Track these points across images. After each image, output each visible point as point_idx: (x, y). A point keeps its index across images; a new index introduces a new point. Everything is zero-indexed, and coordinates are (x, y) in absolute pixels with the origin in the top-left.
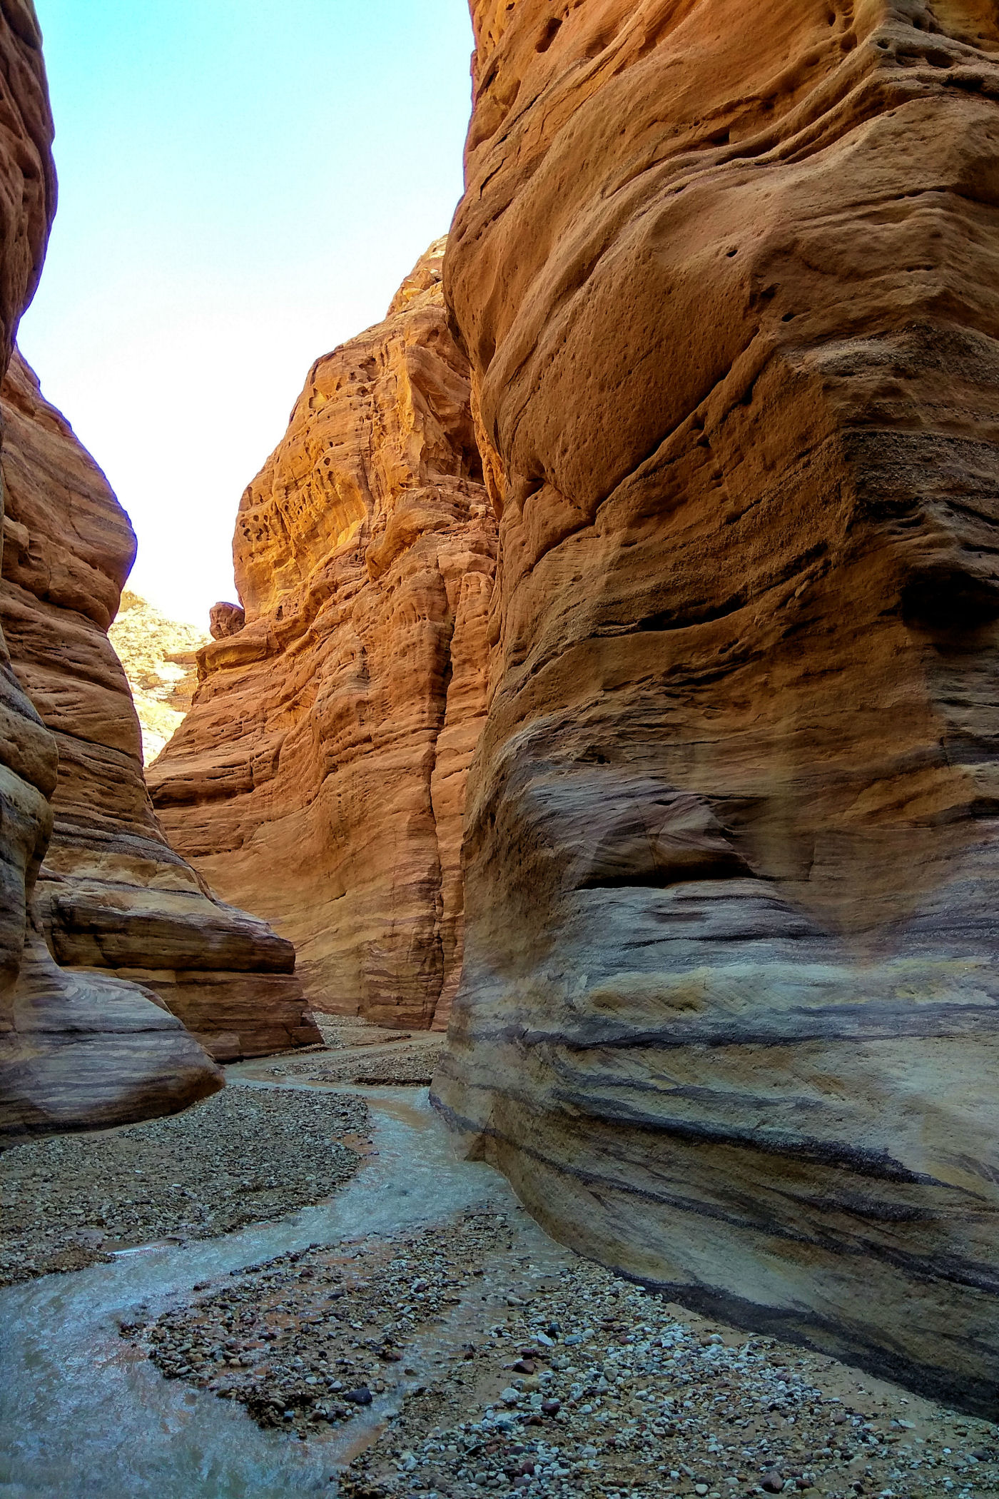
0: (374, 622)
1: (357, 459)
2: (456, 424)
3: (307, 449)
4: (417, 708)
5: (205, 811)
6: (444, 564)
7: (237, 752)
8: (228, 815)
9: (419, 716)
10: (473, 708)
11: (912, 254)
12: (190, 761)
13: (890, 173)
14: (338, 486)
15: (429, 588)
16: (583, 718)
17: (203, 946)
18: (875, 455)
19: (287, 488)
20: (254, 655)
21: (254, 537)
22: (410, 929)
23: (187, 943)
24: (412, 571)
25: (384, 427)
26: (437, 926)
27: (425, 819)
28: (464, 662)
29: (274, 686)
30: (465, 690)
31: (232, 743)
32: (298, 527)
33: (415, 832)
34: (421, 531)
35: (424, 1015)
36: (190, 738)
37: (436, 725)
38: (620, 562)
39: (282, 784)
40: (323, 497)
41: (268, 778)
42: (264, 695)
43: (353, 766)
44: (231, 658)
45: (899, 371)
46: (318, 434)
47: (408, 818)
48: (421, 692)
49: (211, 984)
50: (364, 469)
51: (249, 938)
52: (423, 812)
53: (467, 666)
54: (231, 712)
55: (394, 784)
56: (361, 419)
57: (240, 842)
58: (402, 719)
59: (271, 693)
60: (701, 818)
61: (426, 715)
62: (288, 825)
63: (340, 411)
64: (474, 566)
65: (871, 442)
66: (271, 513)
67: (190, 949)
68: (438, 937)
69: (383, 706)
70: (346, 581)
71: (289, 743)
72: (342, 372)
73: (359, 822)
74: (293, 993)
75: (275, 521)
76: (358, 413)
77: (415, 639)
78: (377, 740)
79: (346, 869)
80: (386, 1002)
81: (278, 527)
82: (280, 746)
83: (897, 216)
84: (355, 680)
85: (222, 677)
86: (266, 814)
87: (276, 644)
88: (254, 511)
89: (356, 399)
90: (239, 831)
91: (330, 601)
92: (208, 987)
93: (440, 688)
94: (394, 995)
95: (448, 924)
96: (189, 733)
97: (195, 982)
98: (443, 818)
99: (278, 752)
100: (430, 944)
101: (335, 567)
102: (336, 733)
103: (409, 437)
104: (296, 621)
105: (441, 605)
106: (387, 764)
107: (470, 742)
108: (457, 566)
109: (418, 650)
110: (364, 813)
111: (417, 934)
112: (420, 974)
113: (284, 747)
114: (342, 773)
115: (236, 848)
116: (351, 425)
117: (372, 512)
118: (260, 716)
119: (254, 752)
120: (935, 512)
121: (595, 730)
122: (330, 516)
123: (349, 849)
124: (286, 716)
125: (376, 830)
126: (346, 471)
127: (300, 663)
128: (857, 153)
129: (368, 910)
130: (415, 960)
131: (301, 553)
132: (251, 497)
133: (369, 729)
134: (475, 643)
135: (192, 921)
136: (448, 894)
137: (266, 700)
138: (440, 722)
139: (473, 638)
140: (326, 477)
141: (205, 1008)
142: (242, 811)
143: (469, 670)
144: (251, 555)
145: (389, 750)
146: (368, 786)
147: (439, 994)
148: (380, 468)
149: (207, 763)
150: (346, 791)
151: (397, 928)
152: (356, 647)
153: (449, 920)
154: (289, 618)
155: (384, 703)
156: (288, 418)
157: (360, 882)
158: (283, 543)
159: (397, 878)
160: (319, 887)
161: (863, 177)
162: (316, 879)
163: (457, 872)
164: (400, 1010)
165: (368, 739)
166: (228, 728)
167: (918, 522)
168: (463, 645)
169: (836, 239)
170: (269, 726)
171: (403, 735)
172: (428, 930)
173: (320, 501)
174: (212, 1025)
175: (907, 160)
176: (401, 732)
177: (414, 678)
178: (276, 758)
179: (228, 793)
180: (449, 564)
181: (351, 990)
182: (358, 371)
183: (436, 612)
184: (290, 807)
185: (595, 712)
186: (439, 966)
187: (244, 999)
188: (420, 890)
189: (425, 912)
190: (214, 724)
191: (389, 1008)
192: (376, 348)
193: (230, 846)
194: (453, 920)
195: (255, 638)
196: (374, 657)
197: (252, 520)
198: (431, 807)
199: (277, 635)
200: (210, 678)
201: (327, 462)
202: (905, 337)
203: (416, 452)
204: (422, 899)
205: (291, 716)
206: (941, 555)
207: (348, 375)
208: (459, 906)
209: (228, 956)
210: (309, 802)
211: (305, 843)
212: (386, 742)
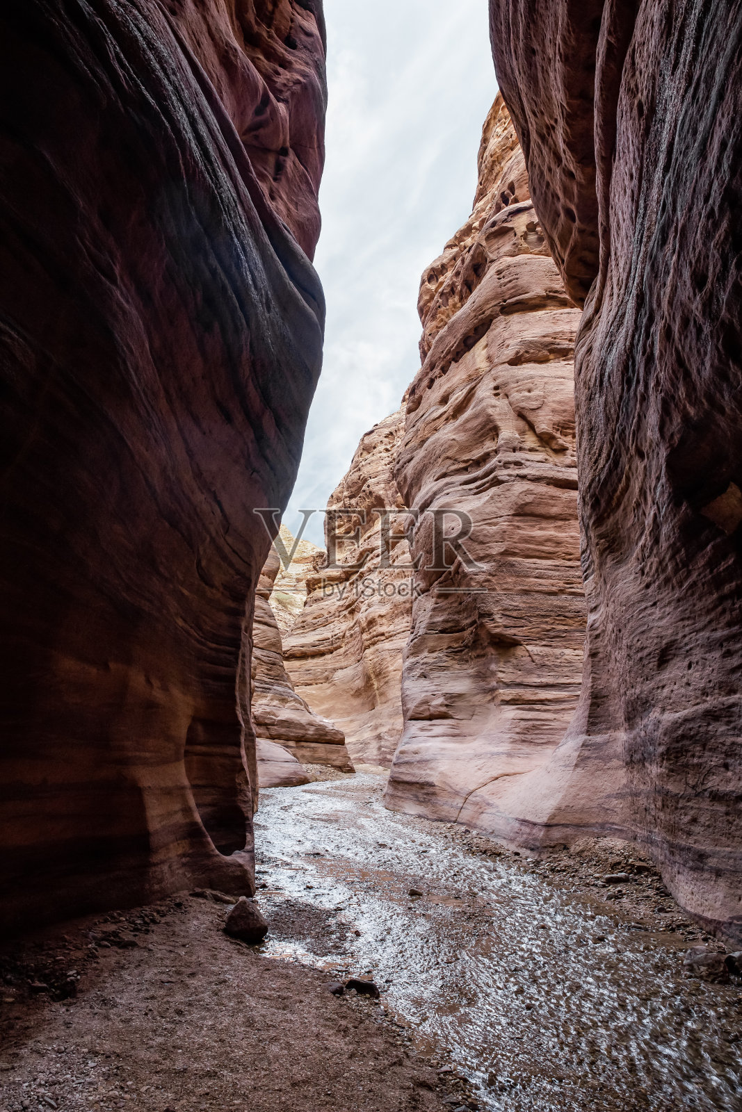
0: (387, 574)
3: (358, 479)
4: (405, 620)
5: (310, 663)
7: (325, 633)
8: (321, 665)
11: (497, 538)
12: (303, 637)
13: (495, 509)
14: (373, 498)
16: (422, 662)
17: (306, 732)
18: (483, 599)
19: (350, 497)
20: (333, 582)
23: (300, 731)
29: (343, 599)
31: (323, 628)
36: (303, 625)
38: (434, 609)
39: (346, 651)
41: (340, 647)
42: (338, 604)
43: (377, 647)
44: (323, 583)
45: (490, 574)
46: (364, 472)
54: (322, 612)
55: (393, 657)
57: (327, 679)
58: (398, 625)
59: (341, 603)
60: (440, 700)
62: (349, 672)
65: (482, 596)
67: (301, 733)
69: (390, 617)
70: (376, 548)
73: (379, 674)
74: (344, 753)
76: (384, 462)
77: (404, 587)
78: (386, 635)
79: (374, 696)
82: (346, 631)
83: (495, 524)
85: (318, 594)
86: (339, 665)
87: (344, 577)
88: (334, 507)
90: (326, 673)
92: (309, 749)
96: (303, 622)
99: (344, 634)
101: (372, 540)
102: (369, 630)
106: (391, 647)
110: (381, 670)
113: (348, 631)
114: (372, 649)
115: (325, 682)
118: (336, 614)
119: (334, 633)
120: (497, 617)
121: (424, 666)
125: (387, 679)
126: (378, 491)
127: (355, 588)
128: (487, 501)
132: (333, 500)
133: (384, 629)
137: (339, 606)
141: (307, 755)
142: (328, 664)
145: (392, 640)
146: (383, 656)
149: (310, 639)
150: (373, 659)
161: (487, 510)
162: (361, 700)
165: (383, 634)
166: (321, 620)
167: (493, 620)
169: (478, 532)
170: (341, 620)
175: (500, 505)
178: (344, 636)
179: (322, 654)
184: (350, 663)
185: (425, 660)
190: (314, 618)
193: (322, 681)
200: (313, 594)
201: (368, 486)
202: (493, 564)
205: (350, 616)
206: (498, 630)
207: (379, 442)
209: (316, 736)
210: (359, 661)
211: (357, 682)
212: (391, 636)
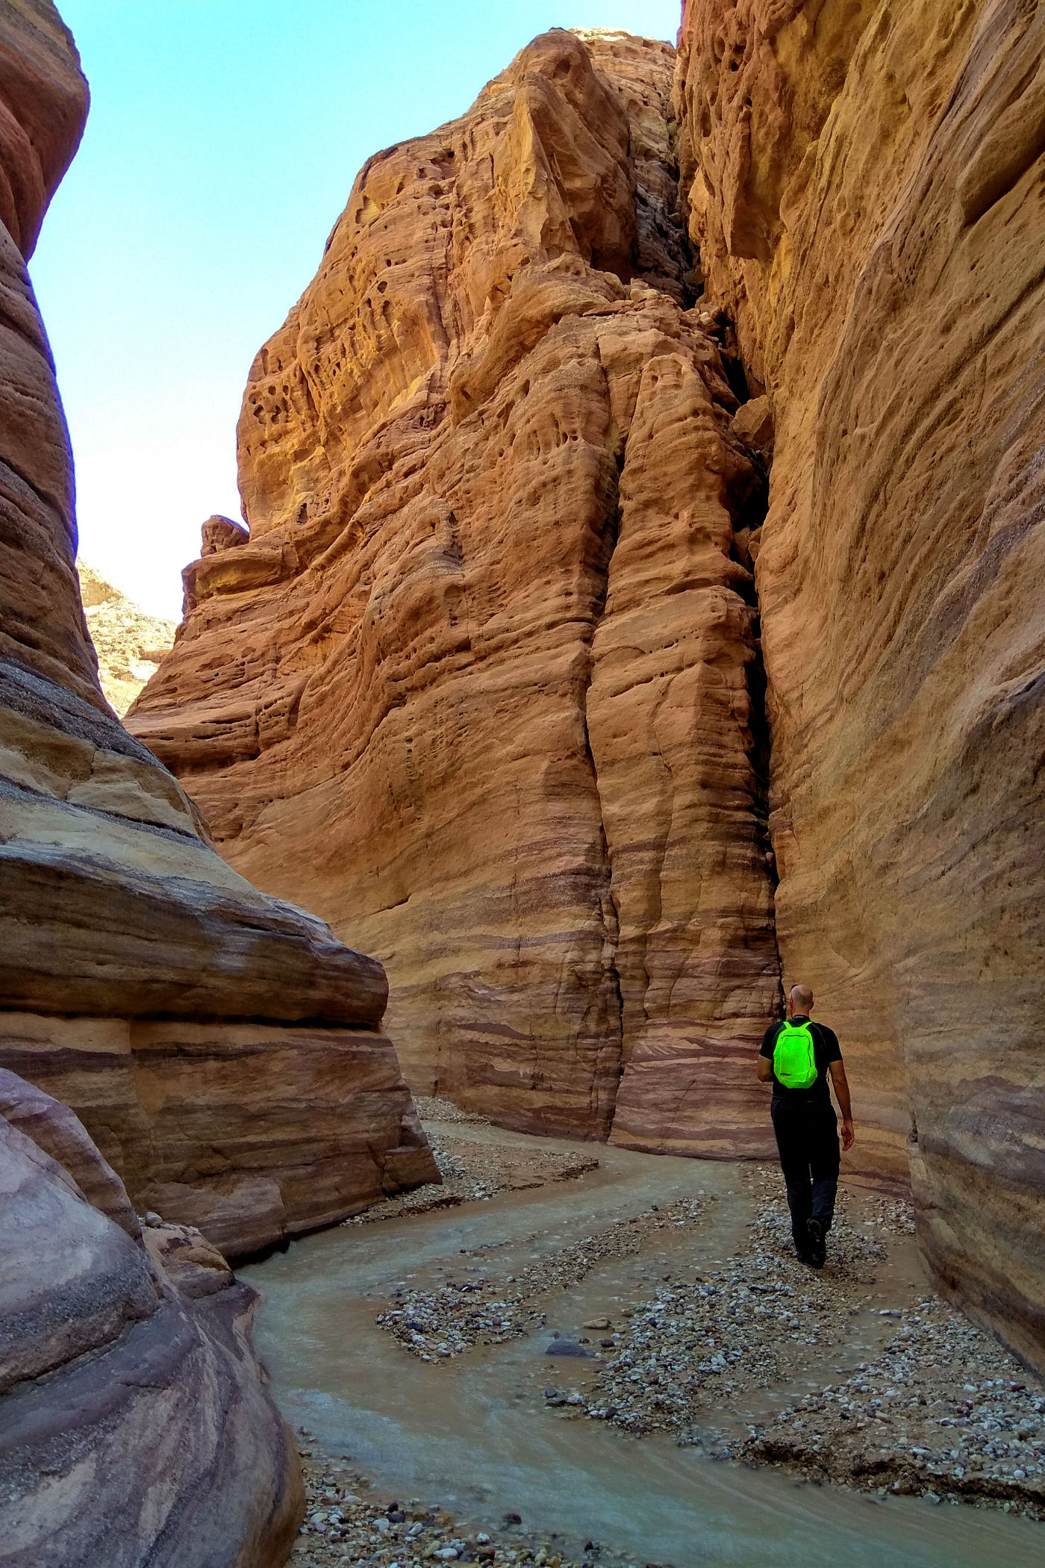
0: (472, 469)
1: (426, 280)
2: (587, 207)
3: (351, 278)
4: (556, 587)
6: (608, 348)
7: (237, 703)
8: (221, 791)
9: (562, 601)
10: (667, 578)
12: (170, 715)
14: (396, 324)
15: (583, 388)
17: (203, 958)
19: (319, 340)
20: (263, 575)
21: (266, 416)
22: (561, 953)
23: (164, 950)
24: (553, 365)
25: (471, 227)
26: (608, 950)
27: (575, 768)
28: (647, 505)
29: (291, 613)
30: (648, 551)
31: (229, 692)
32: (330, 396)
33: (557, 788)
34: (556, 318)
35: (591, 1112)
36: (171, 685)
37: (589, 614)
39: (303, 745)
40: (372, 343)
41: (281, 738)
42: (277, 626)
43: (434, 693)
44: (231, 578)
46: (370, 249)
47: (545, 765)
48: (564, 561)
49: (219, 1056)
50: (436, 296)
51: (305, 947)
52: (574, 754)
53: (651, 512)
54: (230, 649)
55: (516, 712)
56: (434, 227)
57: (237, 829)
58: (527, 609)
59: (287, 623)
61: (574, 598)
62: (310, 803)
63: (402, 218)
64: (662, 347)
66: (294, 382)
67: (171, 965)
68: (612, 970)
69: (492, 592)
70: (406, 451)
71: (314, 686)
72: (407, 168)
73: (444, 781)
74: (385, 1072)
75: (298, 394)
76: (430, 219)
77: (558, 470)
78: (480, 646)
79: (412, 860)
80: (507, 1082)
81: (302, 403)
82: (300, 692)
84: (440, 558)
85: (219, 605)
86: (276, 788)
87: (294, 561)
88: (269, 380)
89: (428, 200)
90: (237, 812)
91: (383, 481)
92: (212, 1065)
93: (595, 556)
94: (525, 1070)
95: (632, 947)
96: (170, 678)
97: (181, 1052)
98: (613, 763)
99: (297, 701)
100: (597, 982)
101: (392, 432)
102: (405, 644)
103: (525, 206)
104: (326, 523)
105: (601, 416)
106: (501, 681)
107: (666, 632)
108: (634, 349)
109: (562, 489)
110: (454, 766)
111: (574, 962)
112: (580, 1035)
113: (307, 692)
114: (415, 705)
115: (232, 837)
116: (419, 235)
117: (445, 358)
118: (271, 654)
119: (263, 701)
122: (380, 374)
123: (423, 826)
124: (310, 651)
125: (478, 791)
126: (411, 297)
127: (333, 576)
129: (460, 922)
130: (571, 1010)
131: (333, 438)
132: (266, 361)
133: (467, 629)
134: (671, 468)
135: (179, 893)
136: (628, 895)
137: (280, 631)
138: (597, 608)
139: (667, 459)
140: (379, 311)
141: (203, 1118)
142: (243, 785)
143: (654, 519)
144: (263, 444)
145: (502, 661)
146: (465, 719)
147: (621, 1072)
148: (460, 292)
149: (193, 717)
150: (421, 733)
151: (528, 952)
152: (440, 512)
153: (633, 940)
154: (316, 519)
155: (493, 589)
156: (323, 246)
157: (438, 880)
158: (308, 425)
159: (523, 866)
160: (360, 891)
162: (353, 880)
163: (647, 855)
164: (539, 1099)
165: (464, 646)
166: (226, 671)
168: (647, 475)
170: (284, 666)
171: (530, 634)
172: (593, 956)
173: (368, 349)
174: (218, 1162)
176: (527, 628)
177: (552, 538)
178: (294, 708)
179: (222, 760)
180: (619, 346)
181: (422, 1052)
182: (430, 166)
183: (594, 429)
184: (314, 776)
186: (613, 1022)
187: (291, 1091)
188: (575, 886)
189: (587, 924)
190: (205, 667)
191: (515, 1092)
192: (456, 137)
193: (223, 834)
194: (642, 940)
195: (266, 551)
196: (472, 523)
197: (266, 393)
198: (587, 747)
199: (299, 544)
200: (201, 607)
201: (382, 286)
203: (535, 228)
204: (581, 900)
205: (318, 650)
207: (415, 171)
208: (654, 914)
209: (260, 987)
210: (346, 767)
211: (338, 826)
212: (498, 648)
